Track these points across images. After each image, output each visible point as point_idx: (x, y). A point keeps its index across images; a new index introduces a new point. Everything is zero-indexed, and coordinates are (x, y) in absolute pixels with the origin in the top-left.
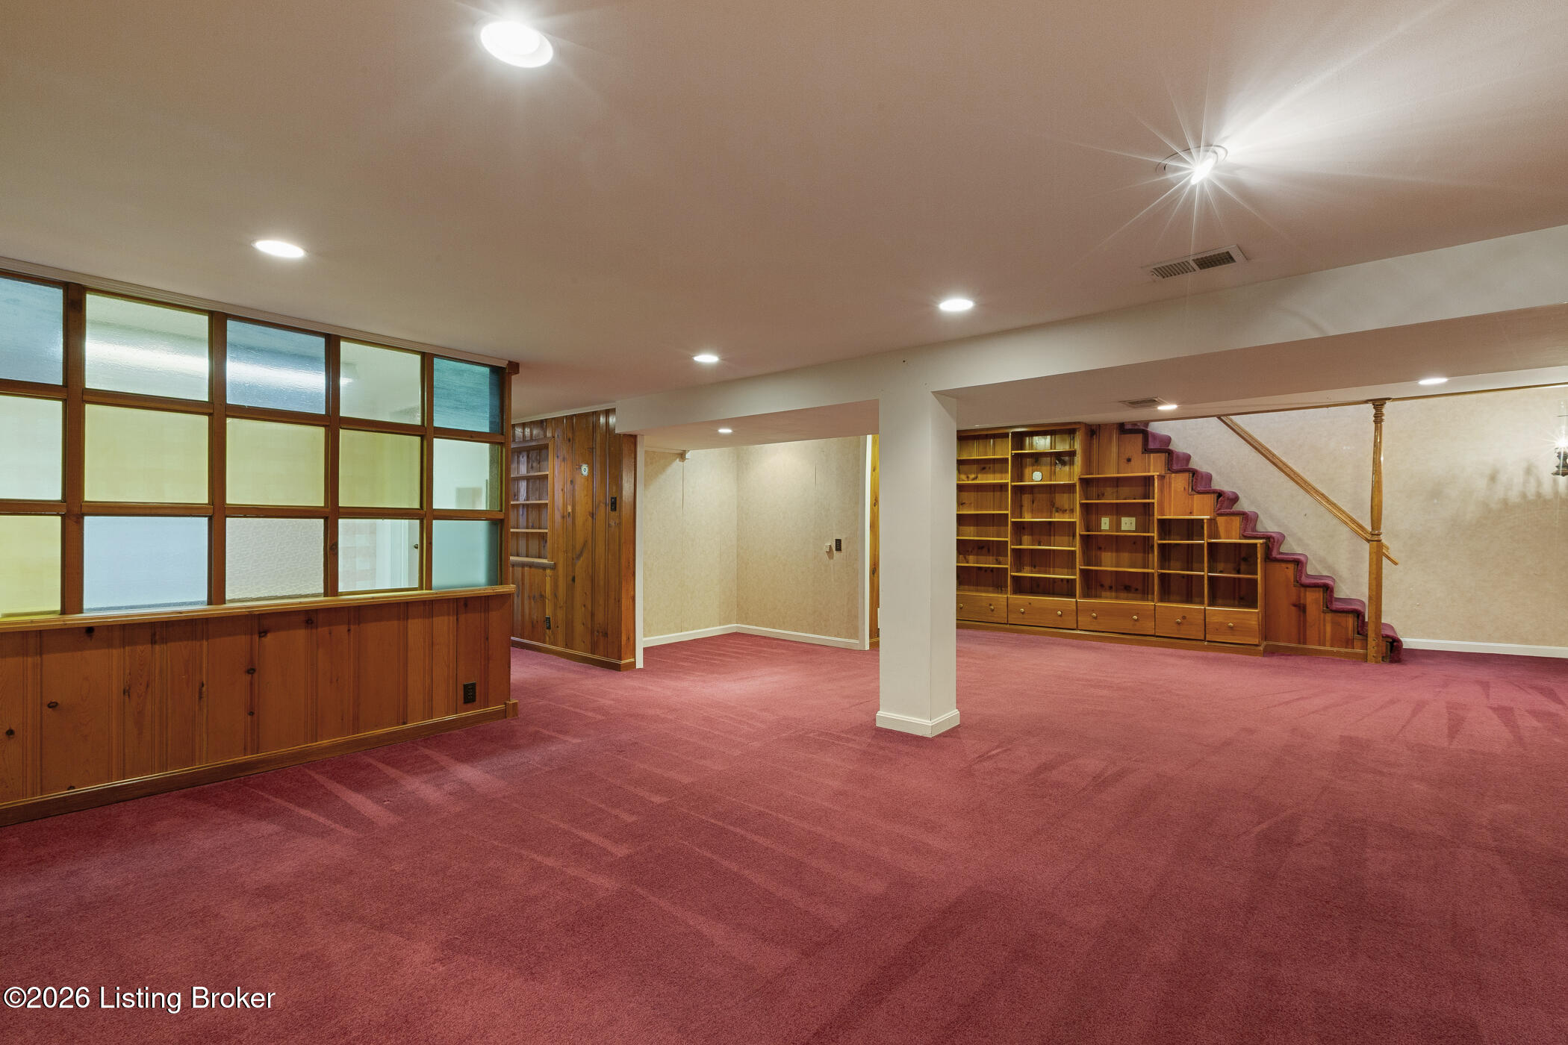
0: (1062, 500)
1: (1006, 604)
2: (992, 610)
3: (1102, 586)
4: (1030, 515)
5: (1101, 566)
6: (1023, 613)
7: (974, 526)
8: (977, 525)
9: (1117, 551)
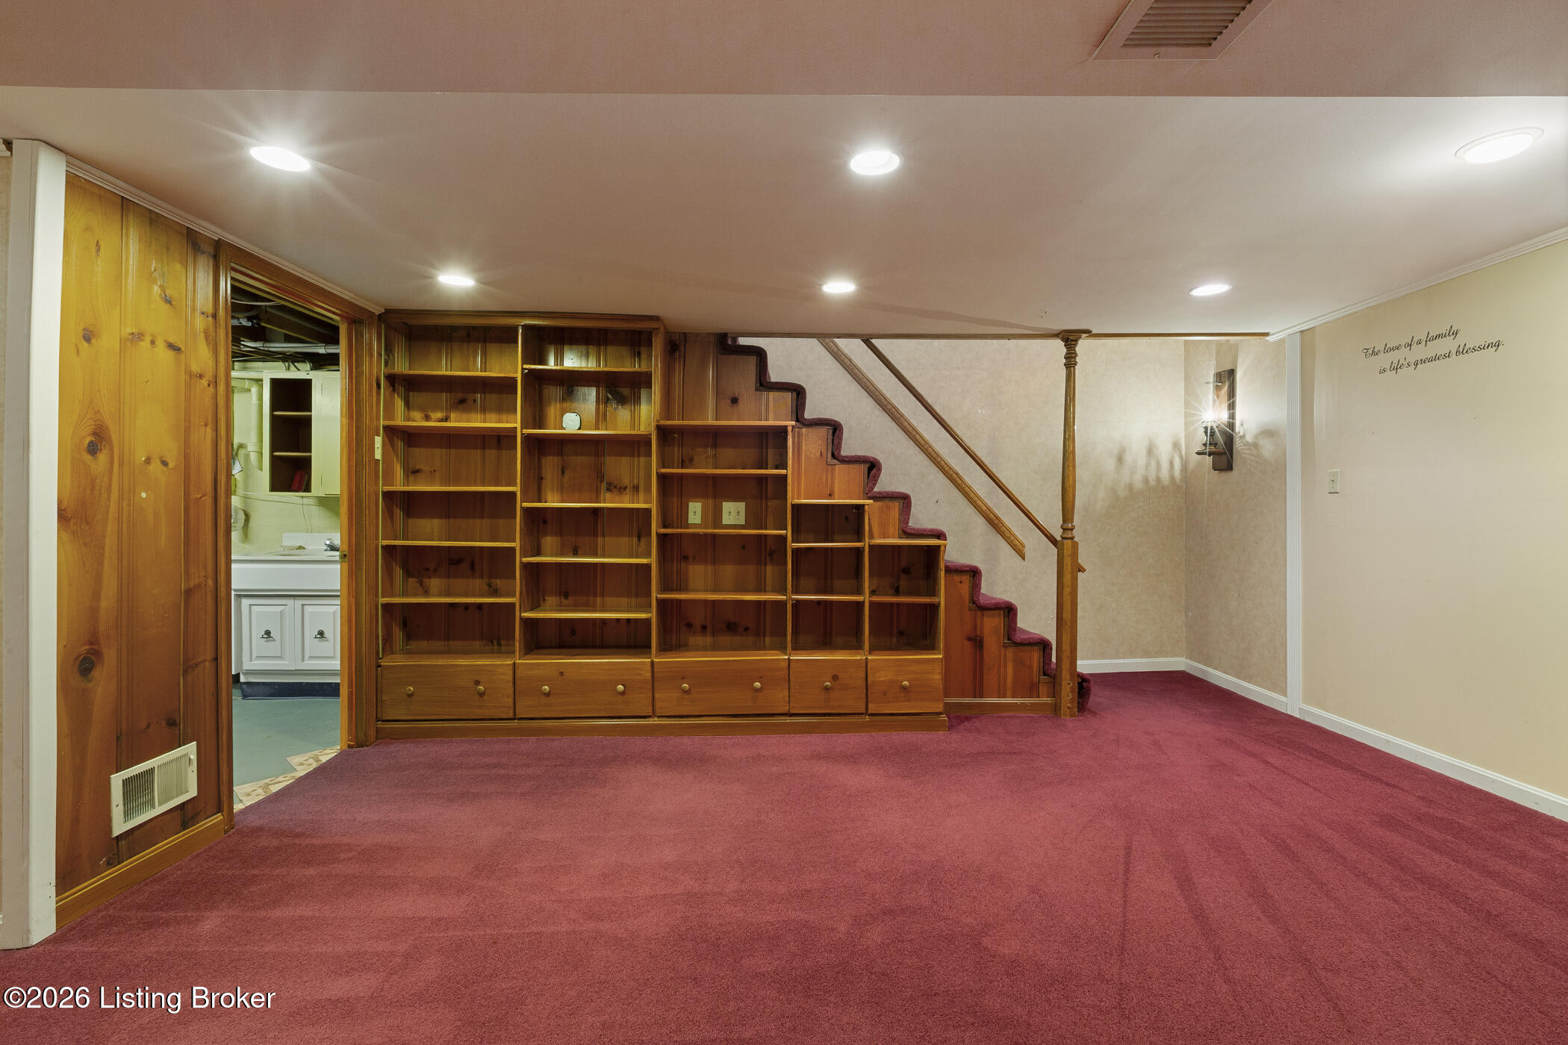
0: (620, 467)
1: (511, 678)
2: (481, 694)
3: (689, 625)
4: (556, 496)
5: (686, 590)
6: (547, 695)
7: (440, 517)
8: (448, 517)
9: (714, 562)
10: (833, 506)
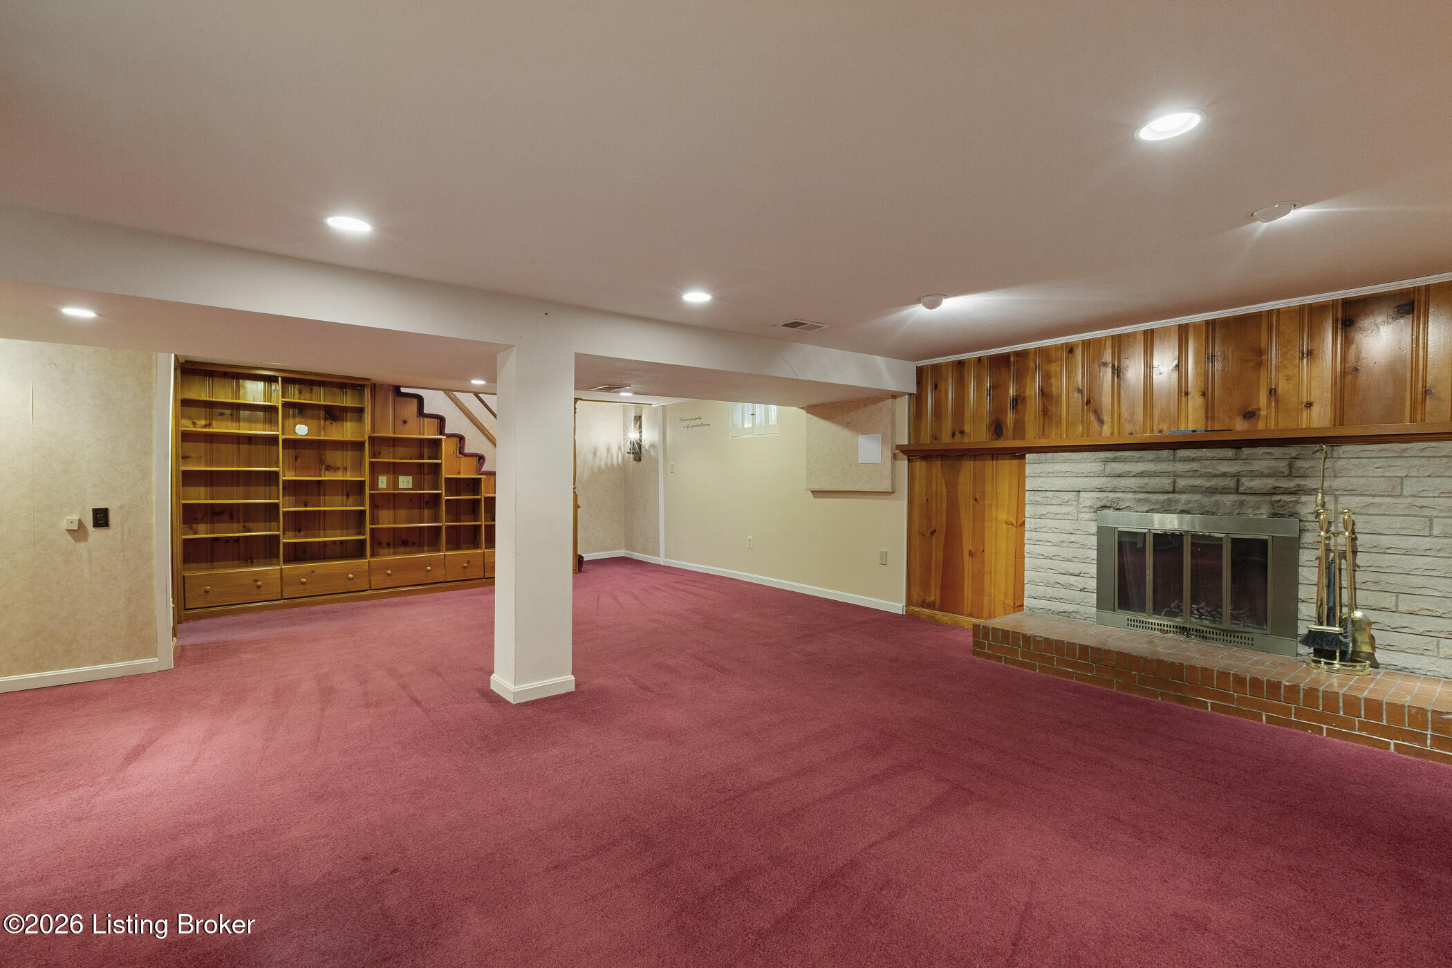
0: (335, 457)
1: (279, 577)
2: (259, 587)
3: (380, 544)
4: (292, 473)
5: (378, 524)
6: (303, 583)
7: (206, 486)
8: (212, 485)
9: (394, 508)
10: (460, 478)
